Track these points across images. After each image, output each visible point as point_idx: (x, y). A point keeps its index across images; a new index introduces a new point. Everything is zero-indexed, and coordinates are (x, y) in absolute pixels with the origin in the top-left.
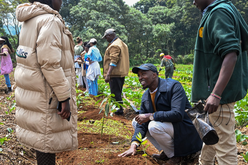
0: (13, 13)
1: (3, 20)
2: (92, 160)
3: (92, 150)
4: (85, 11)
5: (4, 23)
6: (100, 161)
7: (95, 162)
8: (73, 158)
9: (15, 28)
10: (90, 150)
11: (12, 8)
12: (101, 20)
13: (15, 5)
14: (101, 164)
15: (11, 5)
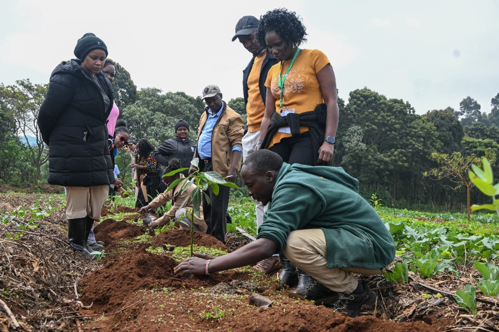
0: (34, 110)
1: (18, 123)
2: (189, 311)
3: (183, 292)
4: (145, 113)
5: (20, 127)
6: (213, 315)
7: (200, 318)
8: (135, 310)
9: (36, 134)
10: (177, 292)
11: (33, 103)
12: (169, 128)
13: (37, 99)
14: (217, 321)
15: (32, 99)
